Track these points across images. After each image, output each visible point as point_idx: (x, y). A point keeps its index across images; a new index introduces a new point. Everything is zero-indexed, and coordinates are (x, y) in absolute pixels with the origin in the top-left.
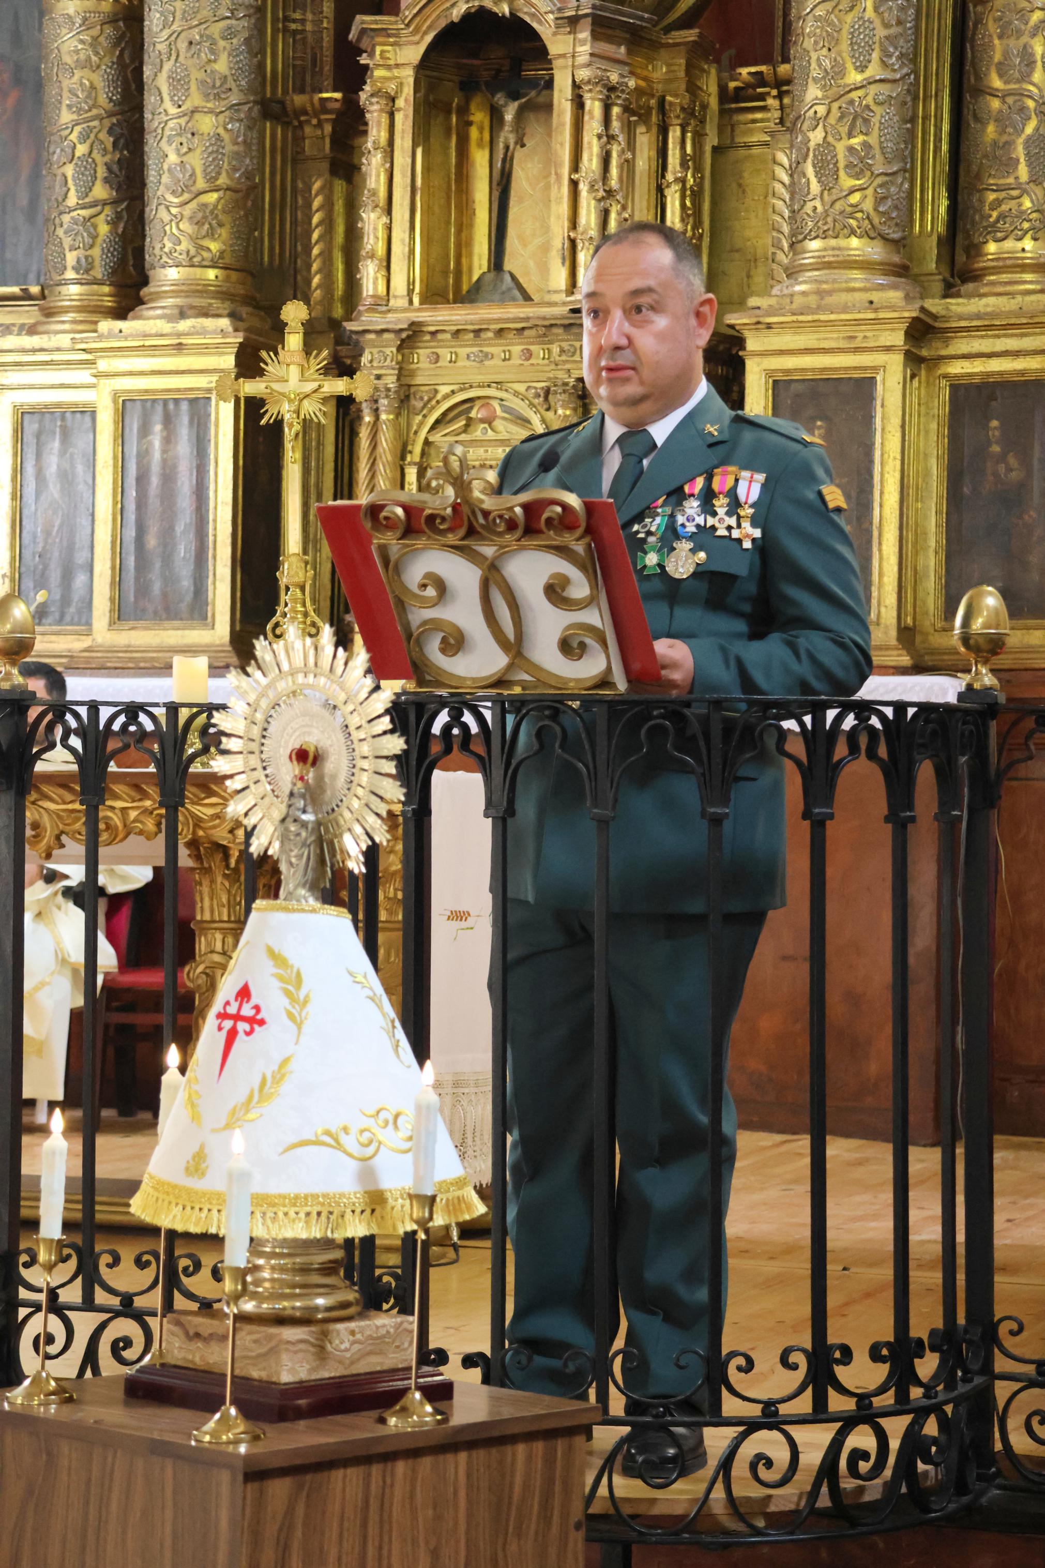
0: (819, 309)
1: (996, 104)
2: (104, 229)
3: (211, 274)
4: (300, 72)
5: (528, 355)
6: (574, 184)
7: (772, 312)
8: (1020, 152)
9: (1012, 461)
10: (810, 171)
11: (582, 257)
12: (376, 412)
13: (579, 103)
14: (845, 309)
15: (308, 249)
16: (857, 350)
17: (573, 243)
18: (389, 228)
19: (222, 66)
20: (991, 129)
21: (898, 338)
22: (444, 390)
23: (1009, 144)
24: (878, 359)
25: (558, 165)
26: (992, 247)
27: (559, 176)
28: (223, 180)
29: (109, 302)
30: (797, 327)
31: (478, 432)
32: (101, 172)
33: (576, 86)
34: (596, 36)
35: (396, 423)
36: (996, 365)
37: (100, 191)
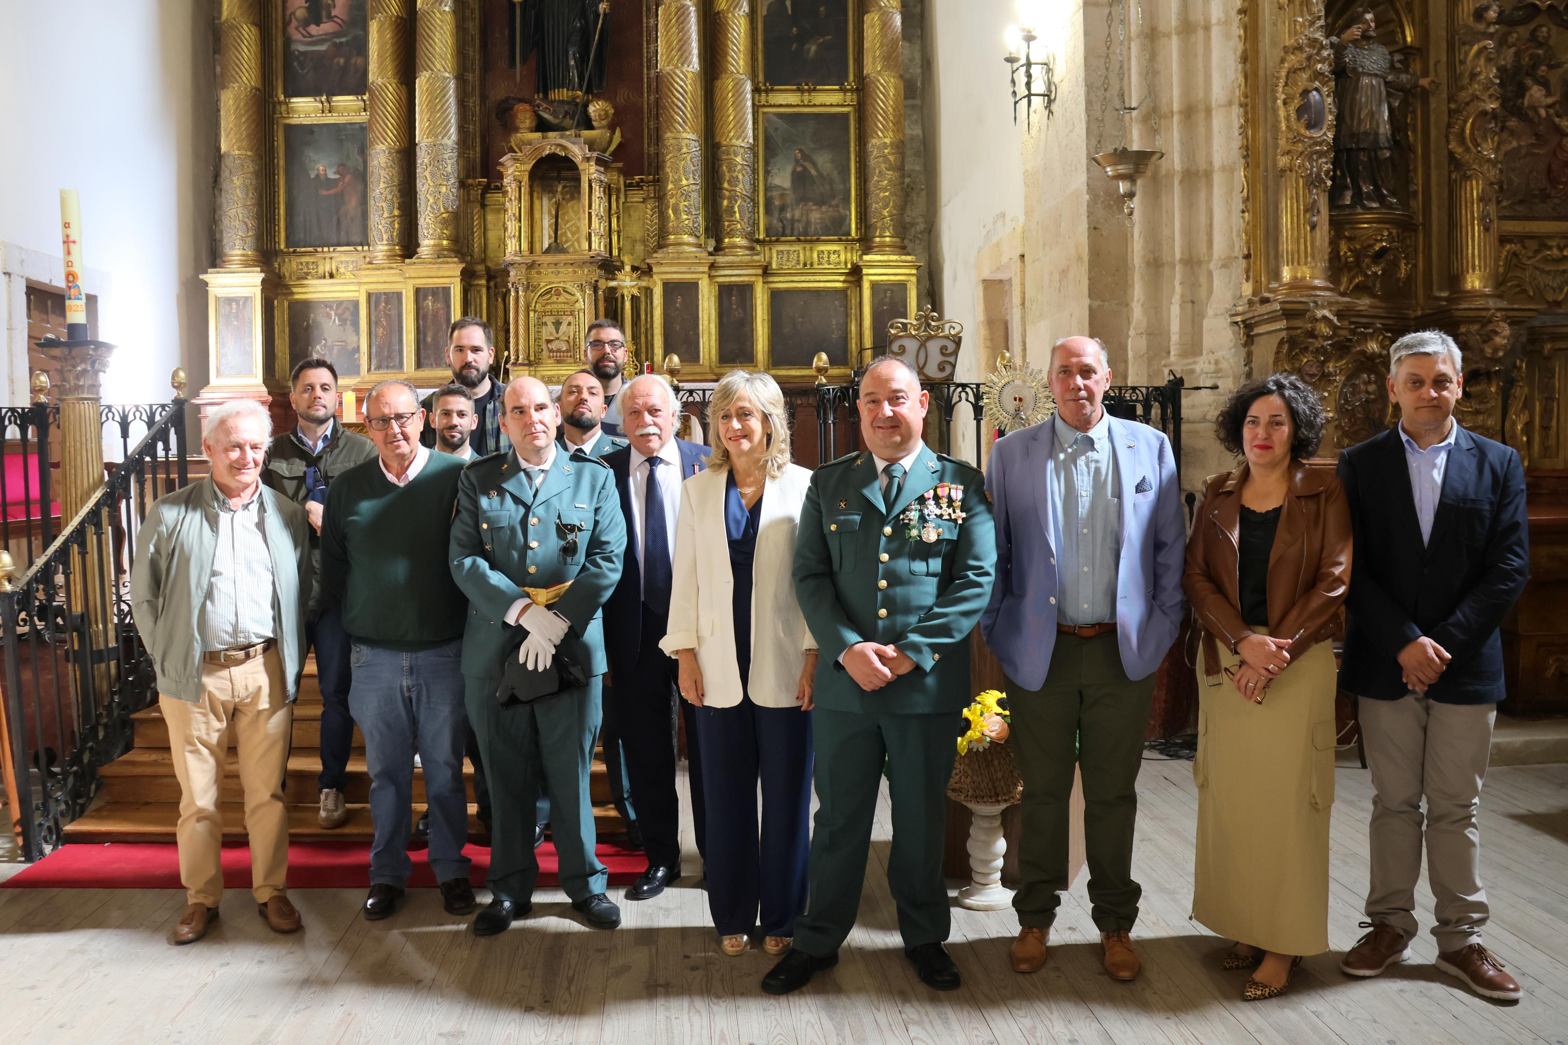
0: (678, 258)
1: (727, 193)
2: (397, 226)
3: (445, 242)
4: (468, 171)
5: (575, 272)
6: (590, 214)
7: (663, 258)
8: (736, 209)
9: (740, 310)
10: (670, 212)
11: (593, 238)
12: (517, 292)
13: (590, 187)
14: (688, 258)
15: (473, 233)
16: (693, 273)
17: (590, 234)
18: (520, 228)
19: (449, 169)
20: (725, 203)
21: (706, 269)
22: (542, 284)
23: (733, 207)
24: (700, 276)
25: (584, 207)
26: (726, 240)
27: (584, 211)
28: (450, 209)
29: (399, 253)
30: (671, 265)
31: (554, 298)
32: (396, 205)
33: (590, 181)
34: (597, 164)
35: (525, 297)
36: (733, 279)
37: (396, 213)
